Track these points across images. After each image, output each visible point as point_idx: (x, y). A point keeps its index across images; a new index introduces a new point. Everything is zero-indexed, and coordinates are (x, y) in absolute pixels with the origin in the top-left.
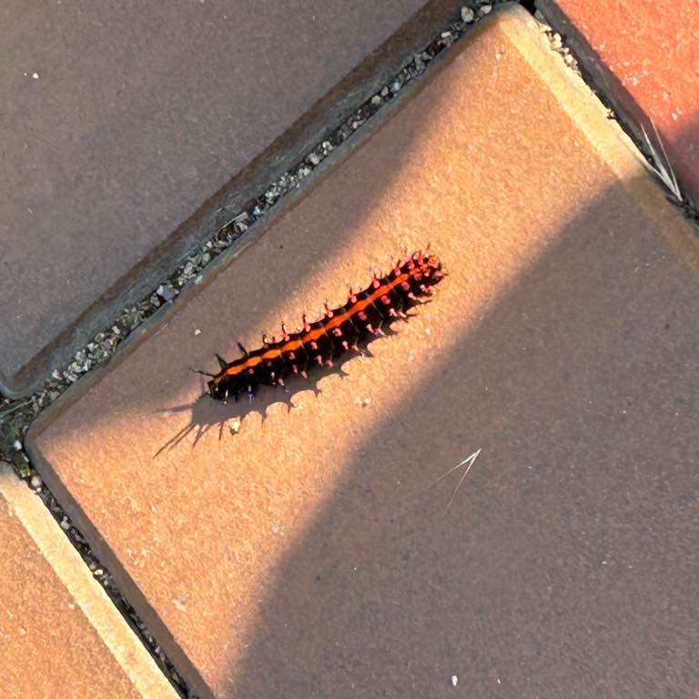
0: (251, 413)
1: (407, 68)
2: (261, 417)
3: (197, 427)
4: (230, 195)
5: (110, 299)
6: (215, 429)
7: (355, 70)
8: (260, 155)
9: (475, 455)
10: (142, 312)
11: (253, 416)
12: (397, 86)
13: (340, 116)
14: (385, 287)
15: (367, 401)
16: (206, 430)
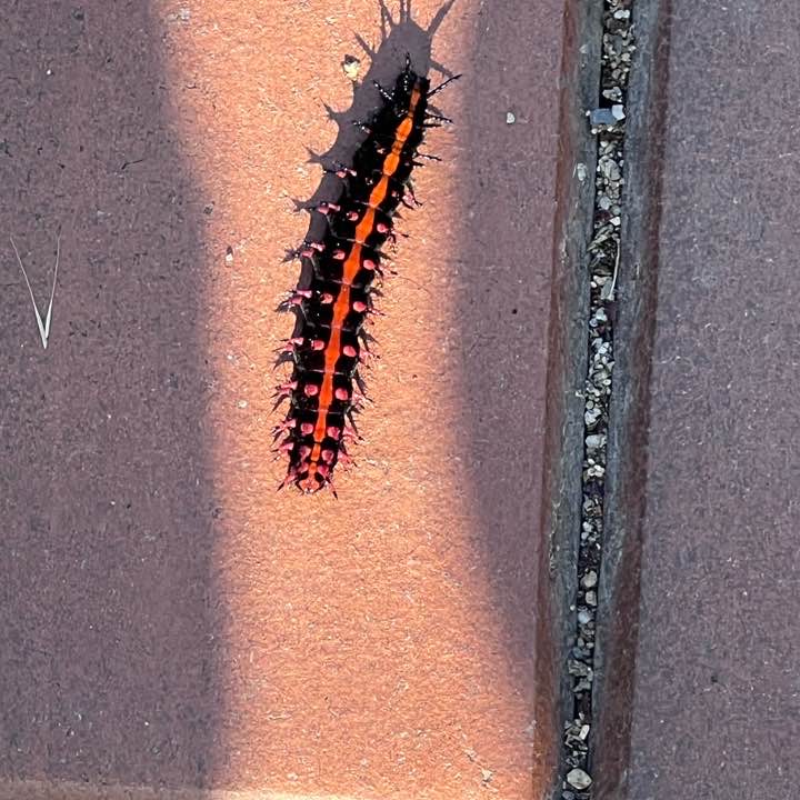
0: (351, 102)
1: (592, 650)
2: (336, 111)
3: (397, 19)
4: (641, 301)
5: (659, 41)
6: (374, 42)
7: (638, 588)
8: (649, 381)
9: (45, 334)
10: (614, 65)
11: (345, 102)
12: (584, 618)
13: (612, 520)
14: (329, 402)
15: (229, 258)
16: (383, 28)
